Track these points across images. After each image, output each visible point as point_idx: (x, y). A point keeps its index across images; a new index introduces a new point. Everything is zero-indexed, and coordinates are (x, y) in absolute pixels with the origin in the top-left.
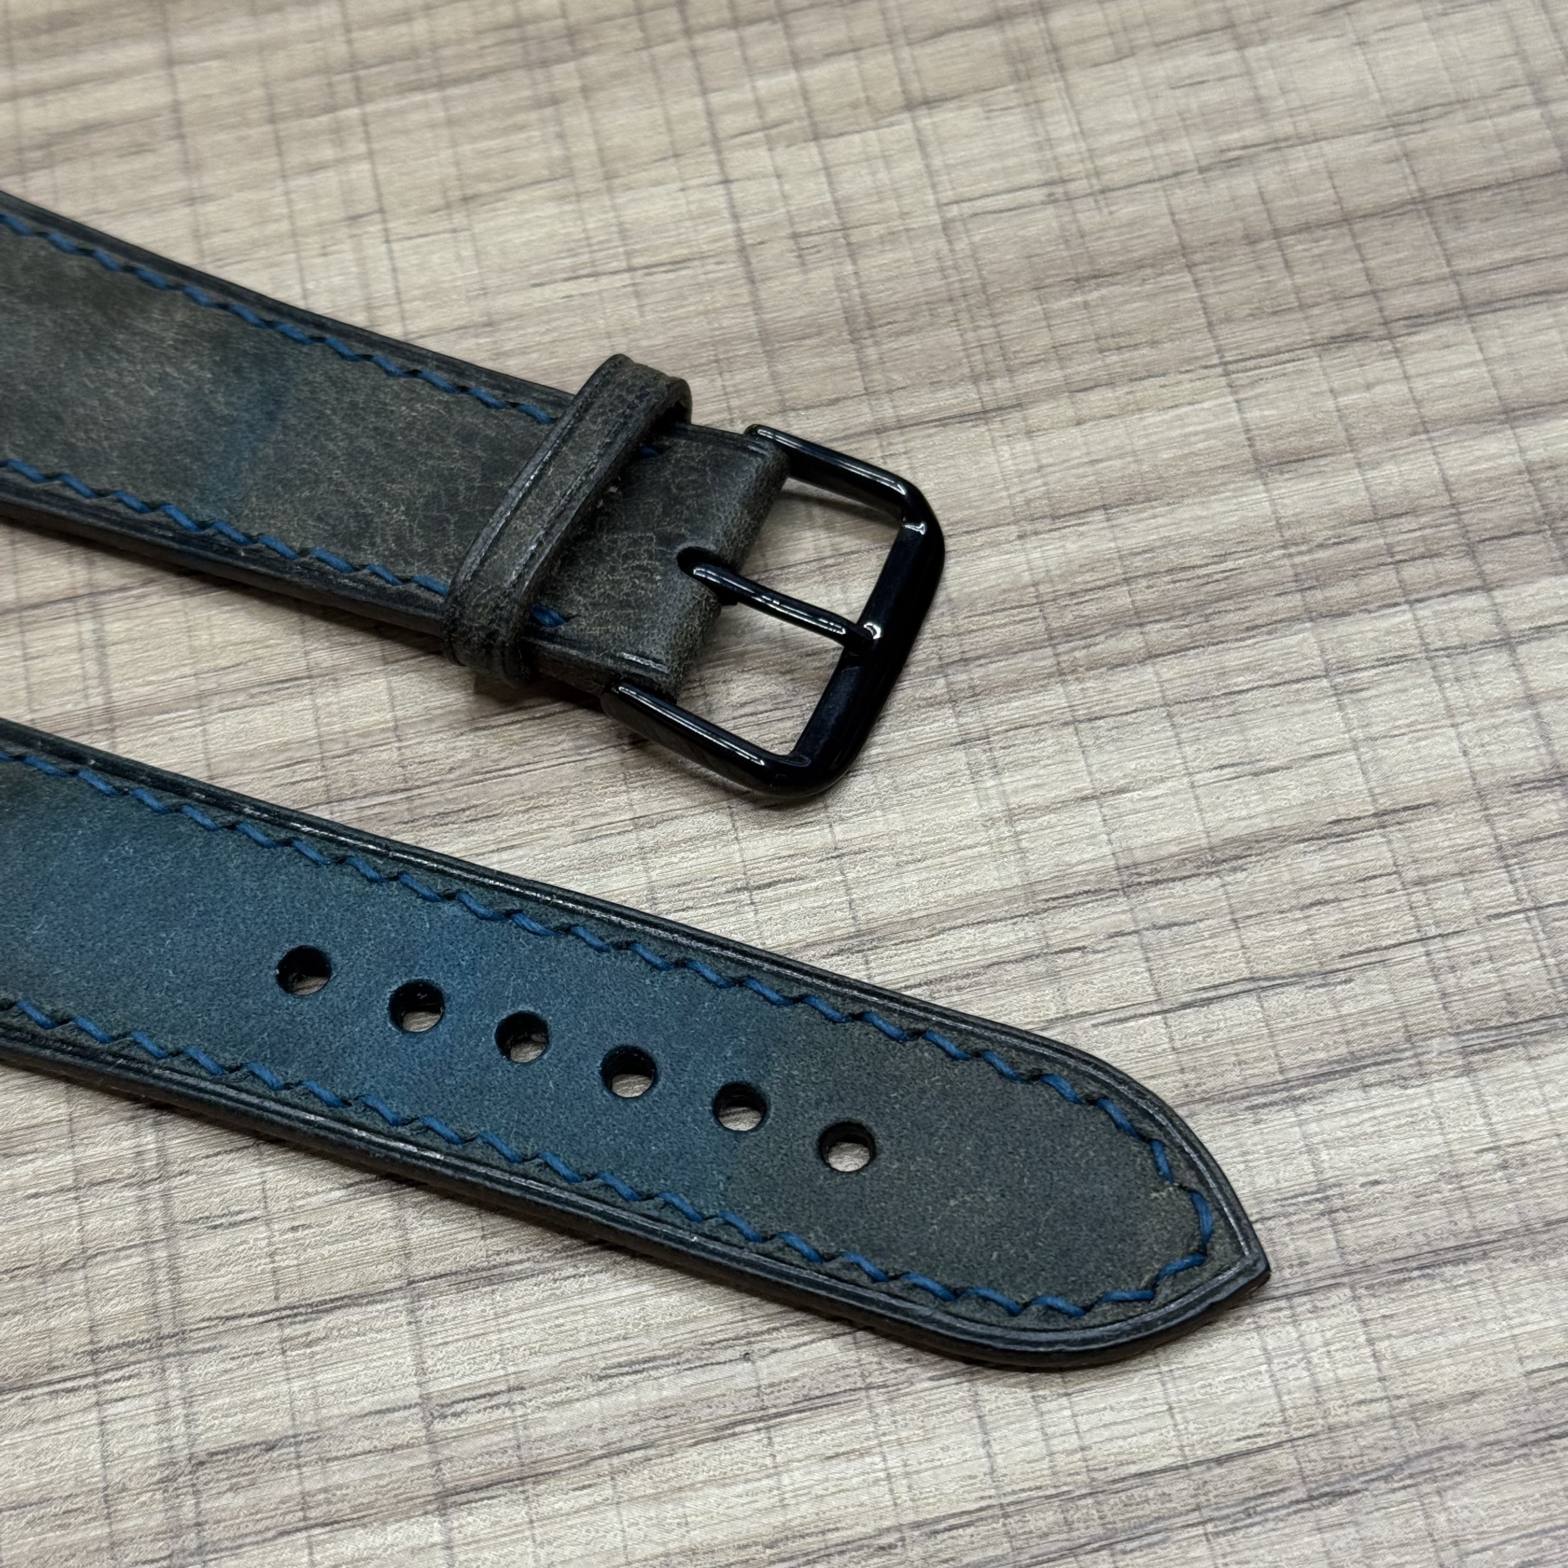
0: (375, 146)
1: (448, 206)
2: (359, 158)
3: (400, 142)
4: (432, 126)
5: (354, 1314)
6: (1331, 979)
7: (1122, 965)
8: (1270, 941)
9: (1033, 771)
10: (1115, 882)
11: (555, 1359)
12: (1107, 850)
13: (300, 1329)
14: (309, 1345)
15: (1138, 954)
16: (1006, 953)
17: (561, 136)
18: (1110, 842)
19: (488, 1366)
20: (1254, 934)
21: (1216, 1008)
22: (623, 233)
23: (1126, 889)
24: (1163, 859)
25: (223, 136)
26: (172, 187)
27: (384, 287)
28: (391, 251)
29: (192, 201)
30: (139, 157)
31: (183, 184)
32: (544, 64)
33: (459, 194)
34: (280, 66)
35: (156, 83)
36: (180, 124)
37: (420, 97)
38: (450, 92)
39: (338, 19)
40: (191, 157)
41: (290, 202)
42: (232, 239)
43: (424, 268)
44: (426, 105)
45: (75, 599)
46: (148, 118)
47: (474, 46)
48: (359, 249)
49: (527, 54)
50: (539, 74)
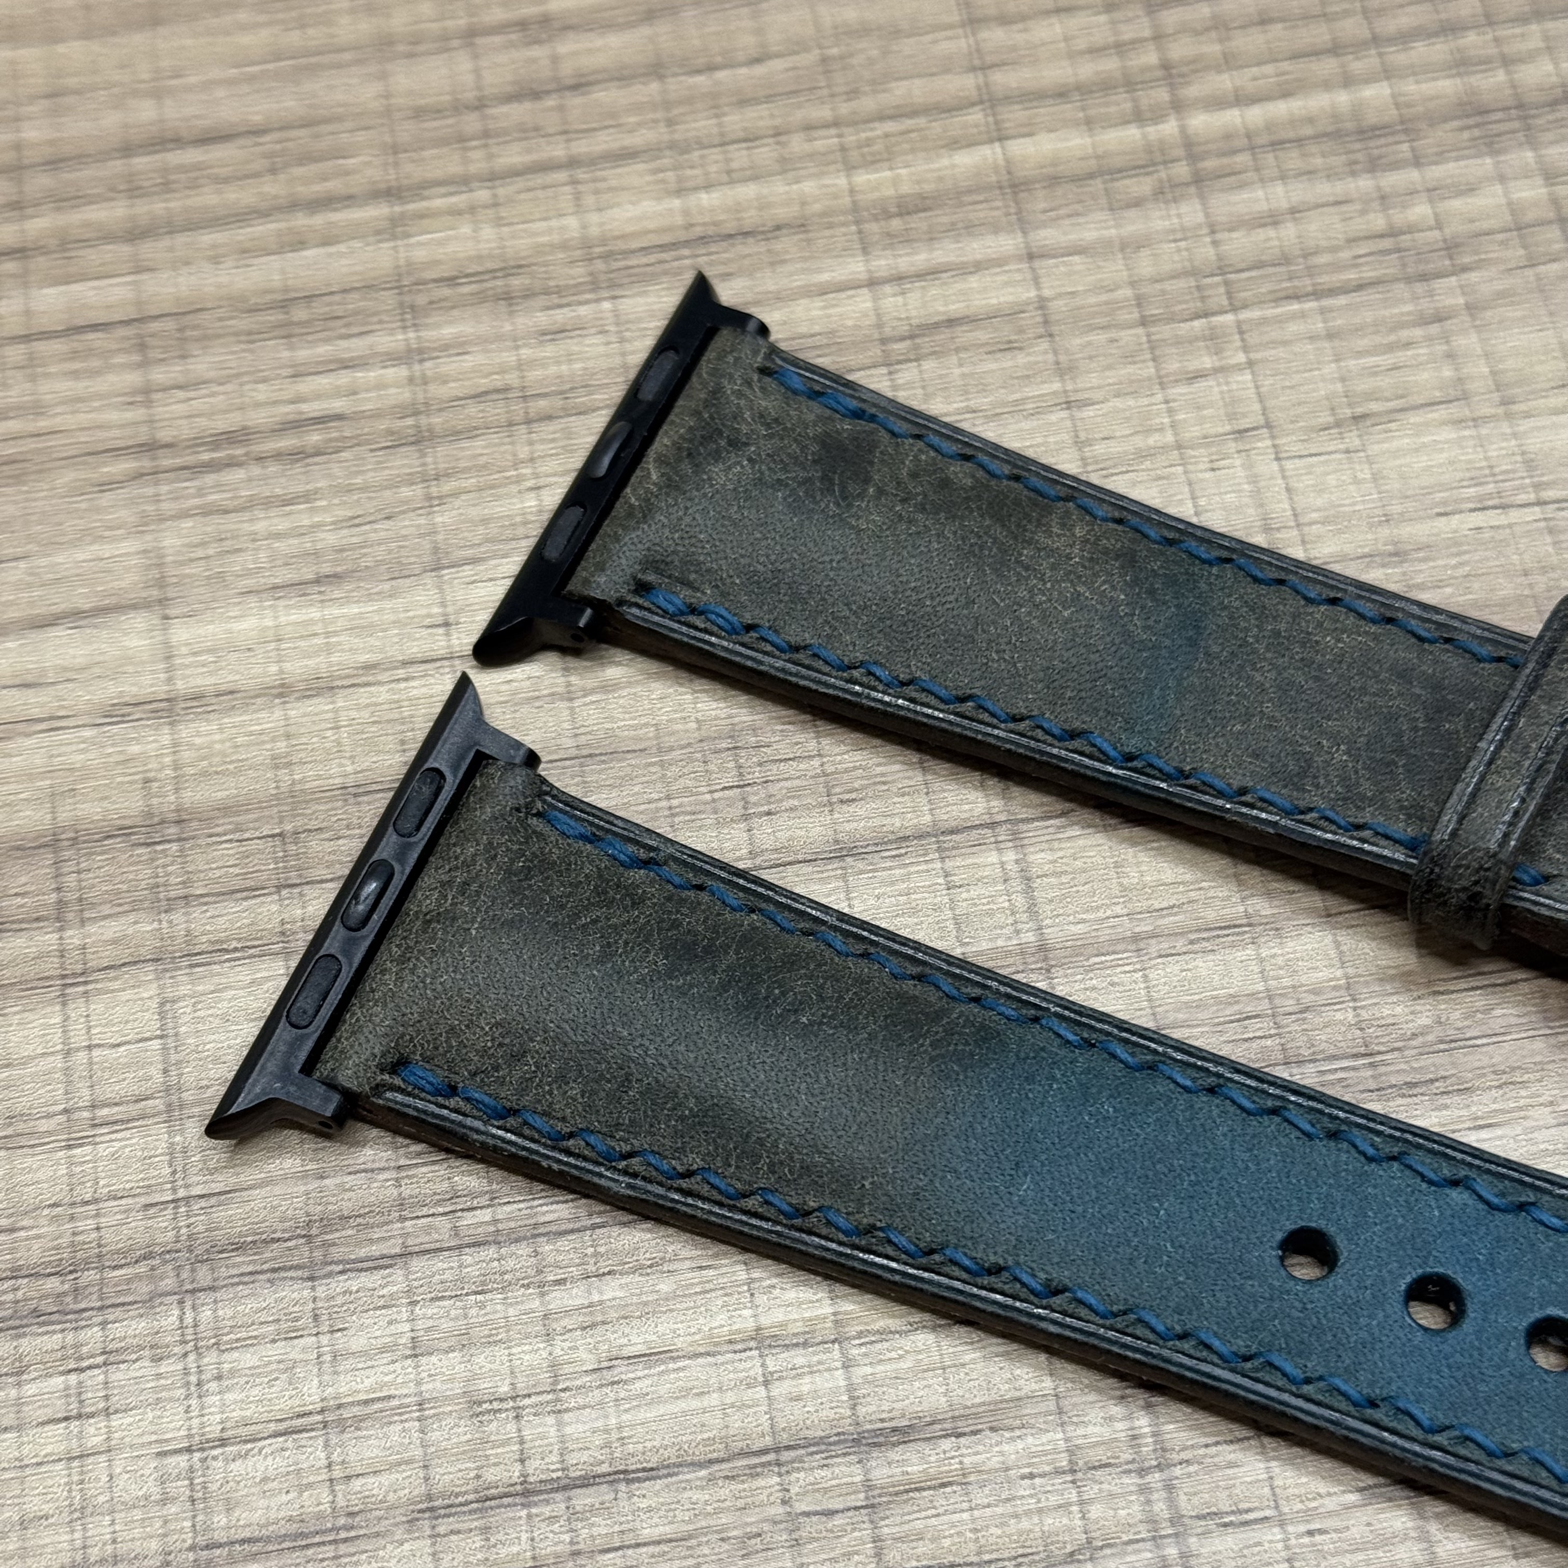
0: (1253, 356)
1: (1338, 424)
2: (1239, 368)
3: (1281, 352)
4: (1312, 339)
17: (1450, 356)
22: (1528, 463)
25: (1093, 337)
26: (1046, 388)
27: (1281, 507)
28: (1282, 470)
29: (1069, 405)
30: (1008, 355)
31: (1056, 386)
32: (1424, 277)
33: (1348, 412)
34: (1145, 266)
35: (1018, 276)
36: (1046, 322)
37: (1295, 307)
38: (1327, 302)
39: (1200, 218)
40: (1062, 358)
41: (1170, 411)
42: (1114, 448)
43: (1320, 490)
44: (1303, 315)
45: (993, 825)
46: (1013, 313)
47: (1345, 255)
48: (1247, 466)
49: (1404, 265)
50: (1420, 288)
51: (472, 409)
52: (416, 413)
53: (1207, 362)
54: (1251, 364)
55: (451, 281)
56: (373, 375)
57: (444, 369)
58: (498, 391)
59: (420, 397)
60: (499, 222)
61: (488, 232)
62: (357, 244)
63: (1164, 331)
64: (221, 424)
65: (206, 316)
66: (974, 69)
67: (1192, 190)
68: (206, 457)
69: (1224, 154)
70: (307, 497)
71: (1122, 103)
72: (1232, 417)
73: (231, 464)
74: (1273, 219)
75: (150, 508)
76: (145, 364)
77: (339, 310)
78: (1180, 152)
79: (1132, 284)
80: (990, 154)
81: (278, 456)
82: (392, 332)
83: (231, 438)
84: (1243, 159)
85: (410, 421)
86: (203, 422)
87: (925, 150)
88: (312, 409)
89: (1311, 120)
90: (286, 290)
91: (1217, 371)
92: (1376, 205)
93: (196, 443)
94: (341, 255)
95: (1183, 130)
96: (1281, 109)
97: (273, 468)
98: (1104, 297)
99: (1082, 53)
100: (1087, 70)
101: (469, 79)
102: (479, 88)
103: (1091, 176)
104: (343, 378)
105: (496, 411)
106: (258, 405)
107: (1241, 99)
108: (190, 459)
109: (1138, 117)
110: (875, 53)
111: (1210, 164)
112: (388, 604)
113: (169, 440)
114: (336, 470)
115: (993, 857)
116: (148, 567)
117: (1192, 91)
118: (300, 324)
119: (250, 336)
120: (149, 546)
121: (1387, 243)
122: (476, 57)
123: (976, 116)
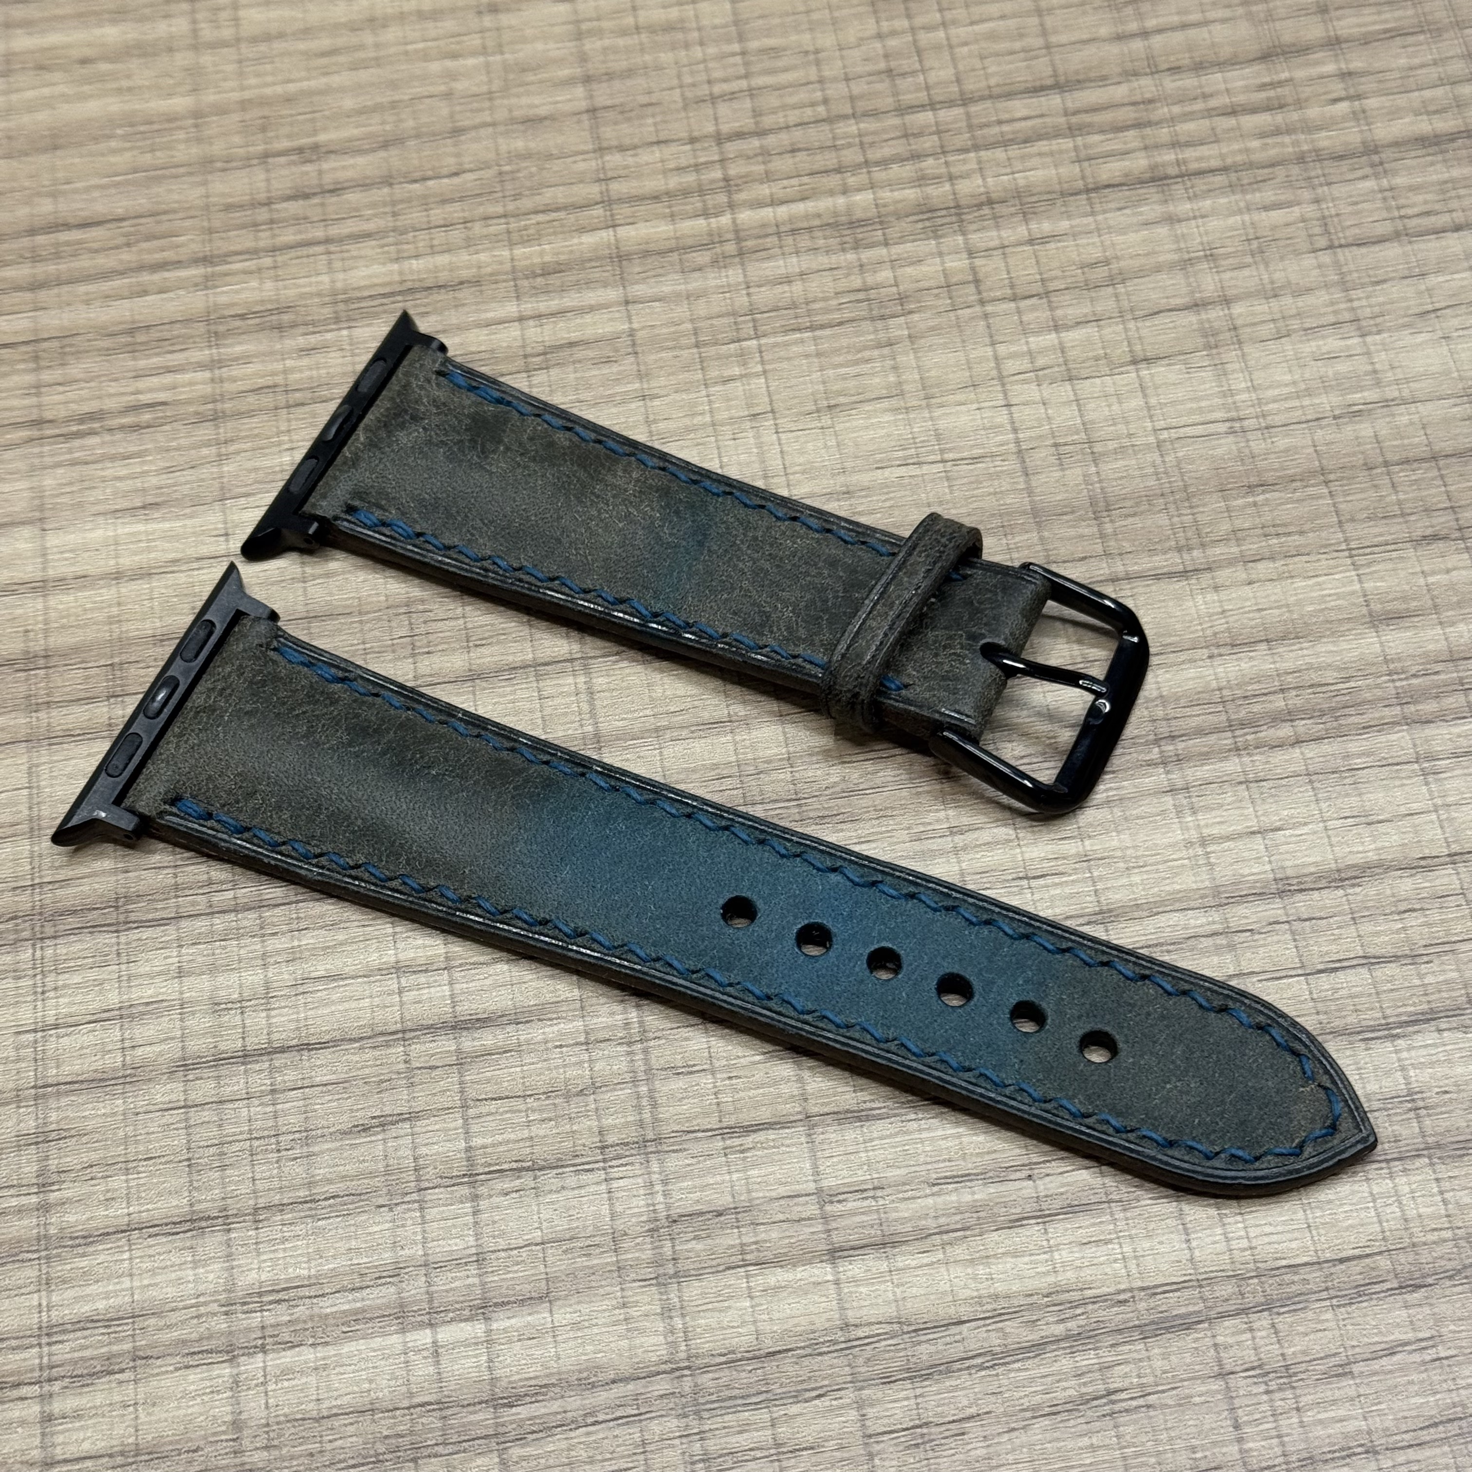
0: (768, 367)
1: (818, 411)
2: (757, 375)
3: (785, 365)
4: (807, 356)
5: (771, 1135)
6: (1419, 960)
7: (1278, 942)
8: (1377, 934)
9: (1218, 813)
10: (1274, 887)
11: (903, 1171)
12: (1268, 867)
13: (737, 1142)
14: (742, 1152)
15: (1288, 936)
16: (1200, 931)
17: (895, 368)
18: (1270, 862)
19: (860, 1172)
20: (1366, 928)
21: (1340, 974)
22: (938, 436)
23: (1281, 894)
24: (1306, 875)
25: (663, 354)
26: (630, 387)
27: (776, 463)
28: (779, 439)
29: (644, 398)
30: (607, 365)
31: (637, 385)
32: (883, 318)
33: (825, 403)
34: (701, 308)
35: (617, 315)
36: (634, 345)
37: (798, 335)
38: (818, 333)
39: (741, 279)
40: (642, 368)
41: (710, 402)
42: (671, 425)
43: (802, 452)
44: (802, 341)
45: (571, 660)
46: (612, 339)
47: (834, 302)
48: (757, 437)
49: (871, 310)
50: (880, 324)
51: (252, 399)
52: (214, 401)
53: (737, 371)
54: (765, 372)
55: (242, 317)
56: (188, 376)
57: (234, 373)
58: (268, 387)
59: (218, 391)
60: (277, 279)
61: (269, 285)
62: (182, 292)
63: (712, 351)
64: (86, 408)
65: (79, 338)
66: (599, 180)
67: (737, 260)
68: (74, 428)
69: (760, 237)
70: (139, 454)
71: (696, 203)
72: (749, 406)
73: (92, 433)
74: (788, 280)
75: (36, 461)
76: (38, 369)
77: (167, 335)
78: (731, 236)
79: (692, 321)
80: (606, 236)
81: (122, 428)
82: (201, 349)
83: (92, 416)
84: (772, 240)
85: (210, 406)
86: (73, 406)
87: (563, 233)
88: (145, 398)
89: (819, 216)
90: (133, 322)
91: (742, 376)
92: (856, 270)
93: (68, 420)
94: (172, 299)
95: (734, 221)
96: (800, 208)
97: (119, 436)
98: (672, 329)
99: (672, 170)
100: (674, 182)
101: (262, 185)
102: (269, 191)
103: (671, 251)
104: (168, 379)
105: (267, 400)
106: (111, 395)
107: (774, 202)
108: (64, 430)
109: (705, 214)
110: (534, 169)
111: (750, 243)
112: (188, 522)
113: (51, 417)
114: (160, 437)
115: (570, 680)
116: (33, 498)
117: (742, 196)
118: (141, 344)
119: (108, 352)
120: (34, 484)
121: (861, 296)
122: (268, 171)
123: (598, 211)
